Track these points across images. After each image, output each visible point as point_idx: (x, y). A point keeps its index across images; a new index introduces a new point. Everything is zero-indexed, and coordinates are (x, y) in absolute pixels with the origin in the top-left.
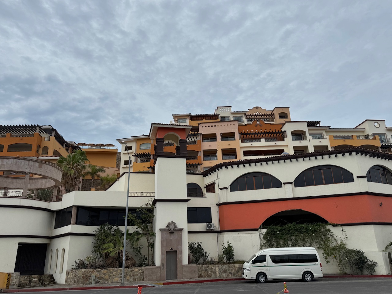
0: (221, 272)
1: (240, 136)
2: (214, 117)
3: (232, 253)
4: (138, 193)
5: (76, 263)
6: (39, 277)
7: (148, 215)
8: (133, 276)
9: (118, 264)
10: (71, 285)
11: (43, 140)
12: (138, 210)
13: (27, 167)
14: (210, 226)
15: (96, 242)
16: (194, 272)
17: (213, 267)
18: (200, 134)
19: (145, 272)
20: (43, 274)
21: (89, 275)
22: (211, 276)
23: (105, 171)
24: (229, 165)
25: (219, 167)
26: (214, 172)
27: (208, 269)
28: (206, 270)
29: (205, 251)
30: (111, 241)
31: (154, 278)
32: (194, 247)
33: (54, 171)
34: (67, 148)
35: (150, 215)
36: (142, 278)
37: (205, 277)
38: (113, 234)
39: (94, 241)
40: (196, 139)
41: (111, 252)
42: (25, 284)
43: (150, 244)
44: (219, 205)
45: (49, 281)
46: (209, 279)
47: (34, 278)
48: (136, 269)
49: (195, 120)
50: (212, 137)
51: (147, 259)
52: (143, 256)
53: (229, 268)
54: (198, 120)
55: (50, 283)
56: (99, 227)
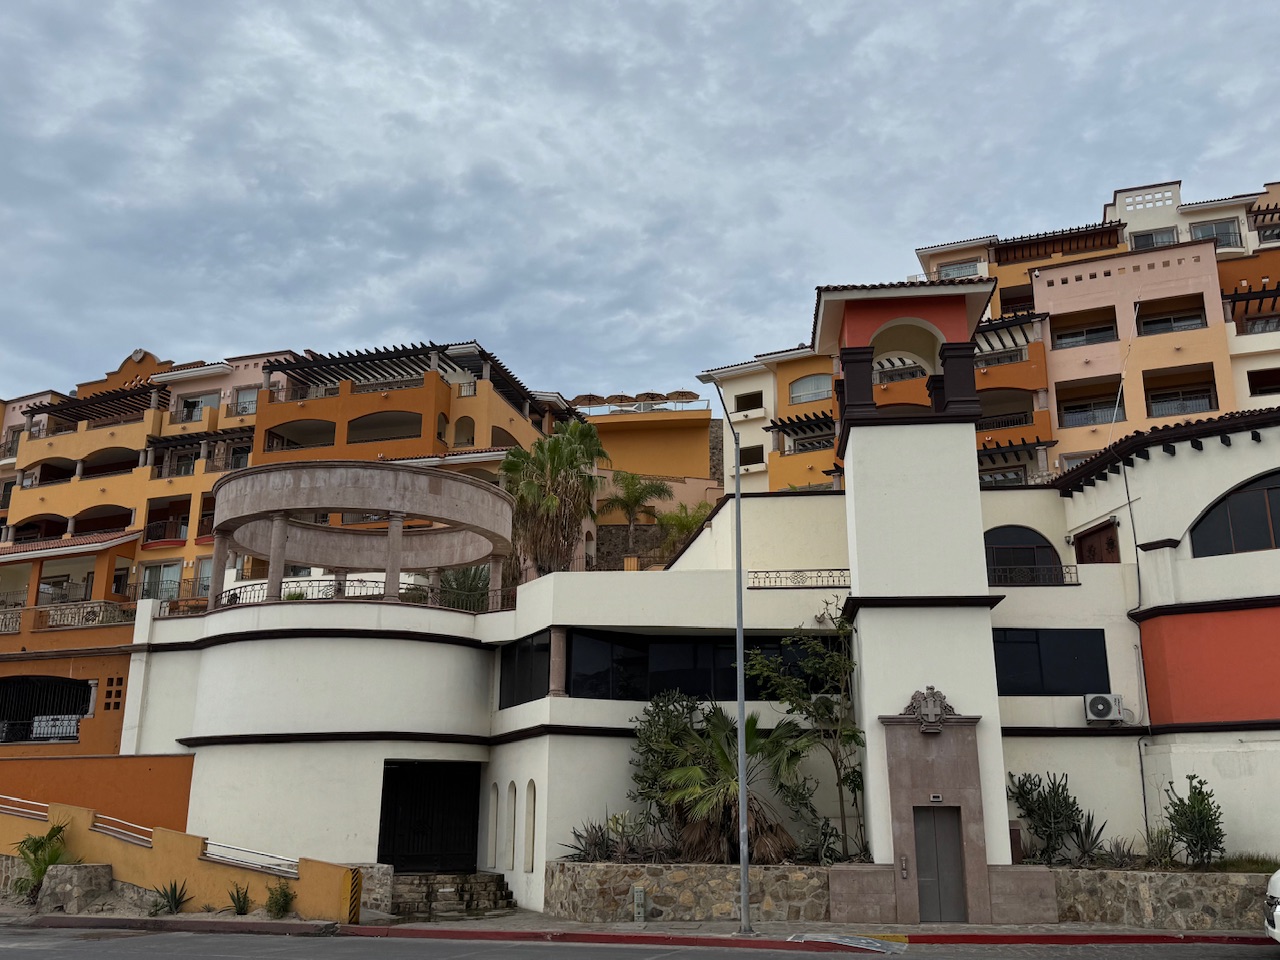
0: (1166, 903)
1: (1229, 308)
2: (1102, 237)
3: (1214, 822)
4: (783, 574)
5: (578, 836)
6: (458, 881)
7: (827, 661)
8: (788, 898)
9: (724, 847)
10: (564, 919)
11: (455, 393)
12: (786, 641)
13: (390, 493)
14: (1101, 707)
15: (642, 758)
16: (1042, 896)
17: (1126, 879)
18: (1039, 315)
19: (835, 887)
20: (474, 870)
21: (622, 884)
22: (1119, 917)
23: (670, 495)
24: (1182, 439)
25: (1131, 450)
26: (1112, 476)
27: (1103, 889)
28: (1092, 892)
29: (1085, 813)
30: (696, 759)
31: (870, 912)
32: (1035, 793)
33: (483, 502)
34: (537, 417)
35: (836, 659)
36: (824, 908)
37: (1092, 920)
38: (701, 733)
39: (637, 757)
40: (1021, 340)
41: (696, 801)
42: (413, 903)
43: (847, 776)
44: (1139, 617)
45: (492, 897)
46: (1107, 929)
47: (443, 884)
48: (795, 872)
49: (1016, 260)
50: (1098, 325)
51: (837, 836)
52: (821, 824)
53: (1199, 888)
54: (1031, 258)
55: (495, 903)
56: (650, 704)
